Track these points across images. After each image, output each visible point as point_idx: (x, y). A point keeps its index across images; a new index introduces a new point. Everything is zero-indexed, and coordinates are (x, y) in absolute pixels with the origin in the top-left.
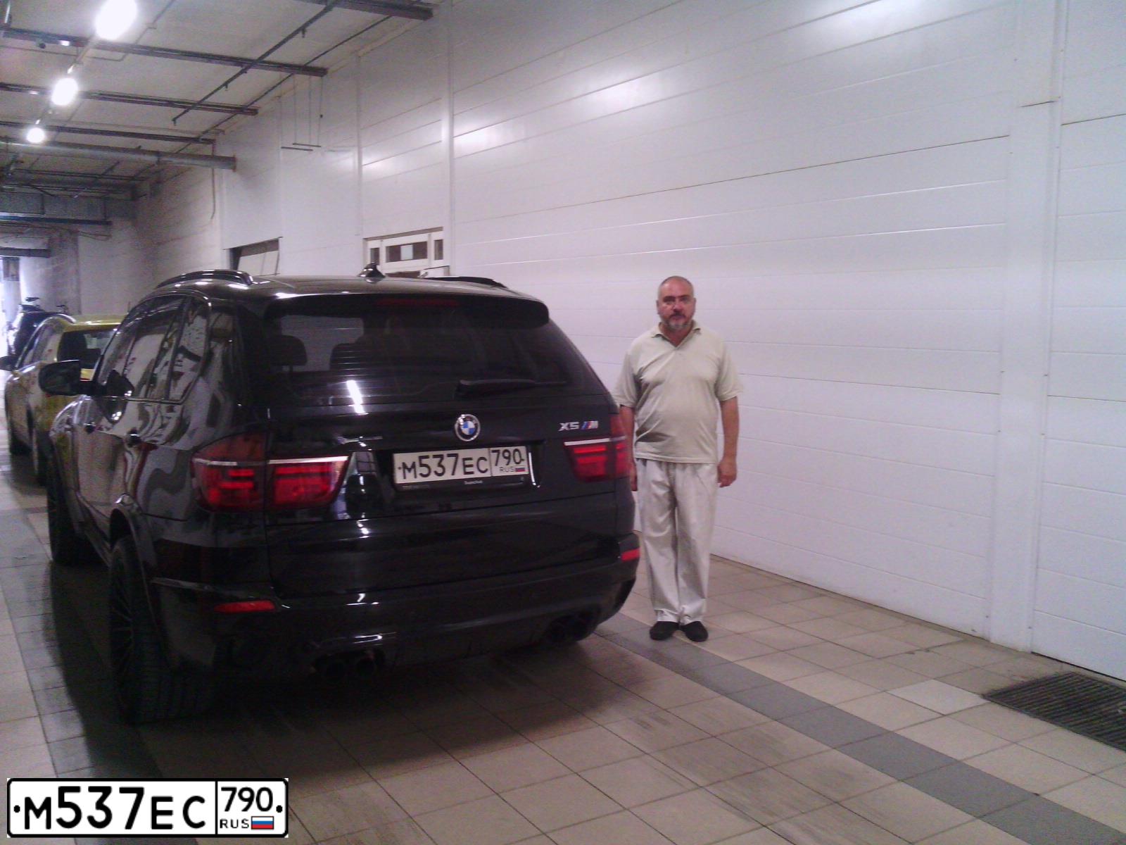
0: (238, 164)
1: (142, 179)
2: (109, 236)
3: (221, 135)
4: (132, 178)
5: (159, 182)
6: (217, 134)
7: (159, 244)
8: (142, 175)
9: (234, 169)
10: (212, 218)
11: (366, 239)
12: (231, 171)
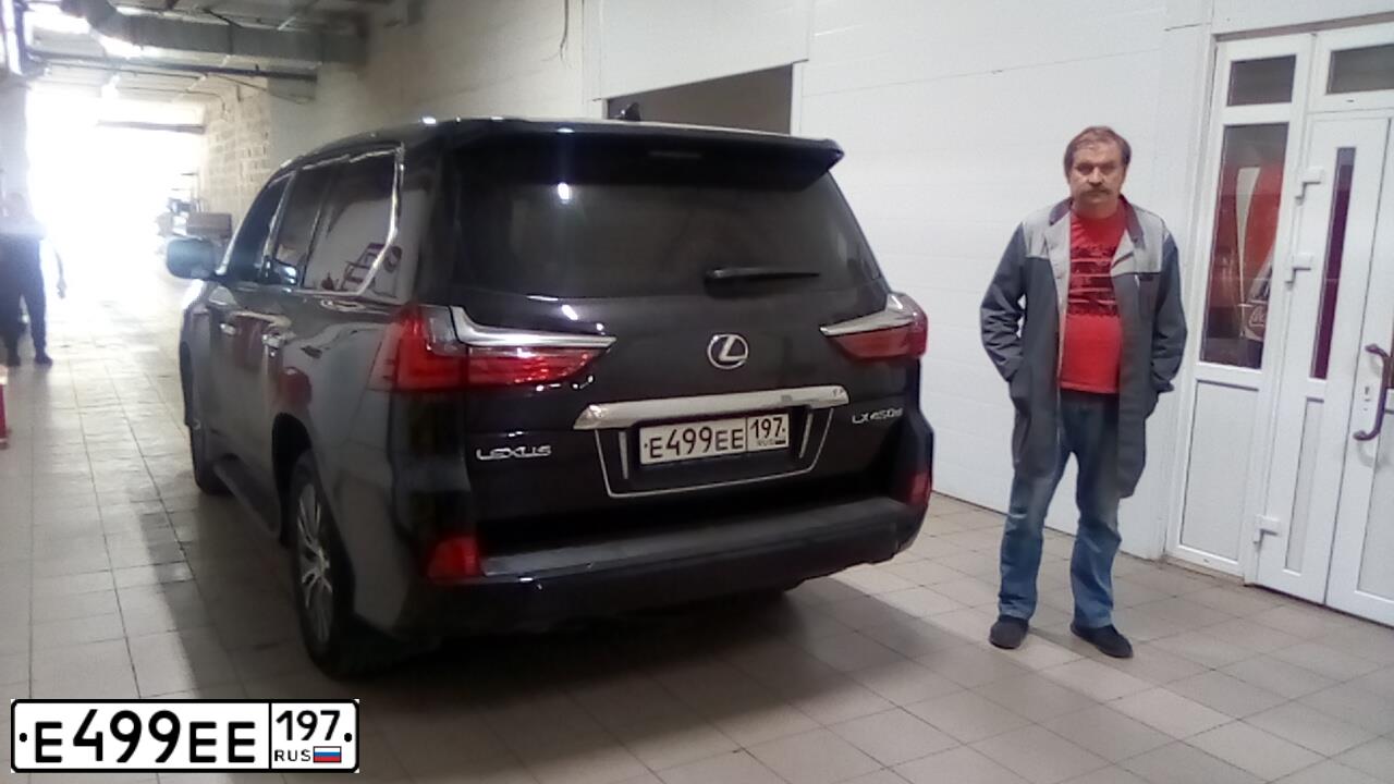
10: (562, 47)
11: (1218, 37)
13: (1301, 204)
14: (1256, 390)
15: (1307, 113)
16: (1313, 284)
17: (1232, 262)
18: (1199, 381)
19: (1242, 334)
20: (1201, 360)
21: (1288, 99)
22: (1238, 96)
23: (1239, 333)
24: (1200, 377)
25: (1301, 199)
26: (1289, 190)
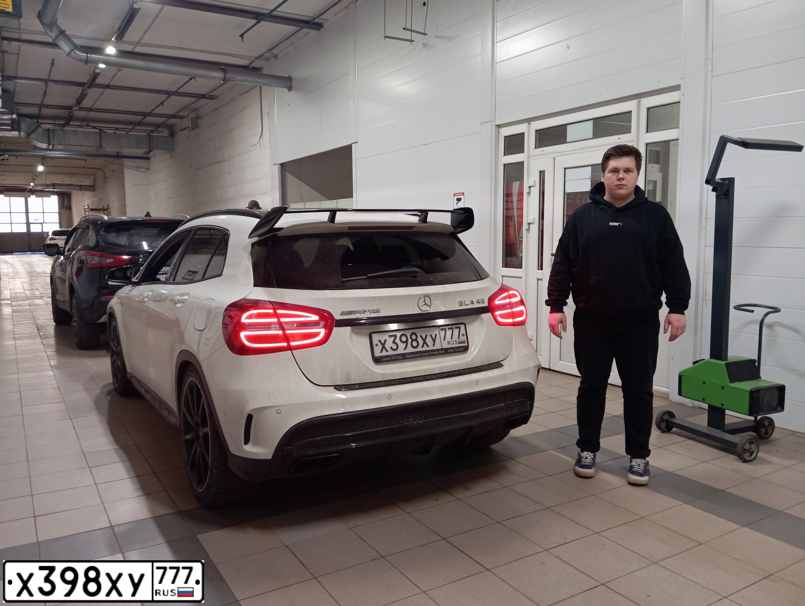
0: (294, 84)
1: (182, 118)
2: (148, 169)
3: (273, 60)
4: (173, 116)
5: (198, 118)
6: (268, 59)
7: (198, 169)
8: (181, 114)
9: (290, 89)
10: (260, 139)
11: (499, 126)
12: (286, 90)
13: (530, 196)
14: (521, 278)
15: (529, 157)
16: (535, 228)
17: (513, 224)
18: (503, 276)
19: (518, 255)
20: (503, 267)
21: (523, 151)
22: (508, 151)
23: (517, 254)
24: (503, 275)
25: (529, 193)
26: (526, 190)
